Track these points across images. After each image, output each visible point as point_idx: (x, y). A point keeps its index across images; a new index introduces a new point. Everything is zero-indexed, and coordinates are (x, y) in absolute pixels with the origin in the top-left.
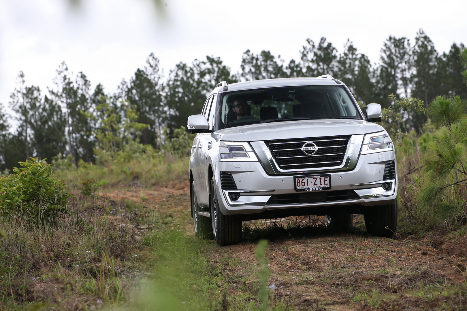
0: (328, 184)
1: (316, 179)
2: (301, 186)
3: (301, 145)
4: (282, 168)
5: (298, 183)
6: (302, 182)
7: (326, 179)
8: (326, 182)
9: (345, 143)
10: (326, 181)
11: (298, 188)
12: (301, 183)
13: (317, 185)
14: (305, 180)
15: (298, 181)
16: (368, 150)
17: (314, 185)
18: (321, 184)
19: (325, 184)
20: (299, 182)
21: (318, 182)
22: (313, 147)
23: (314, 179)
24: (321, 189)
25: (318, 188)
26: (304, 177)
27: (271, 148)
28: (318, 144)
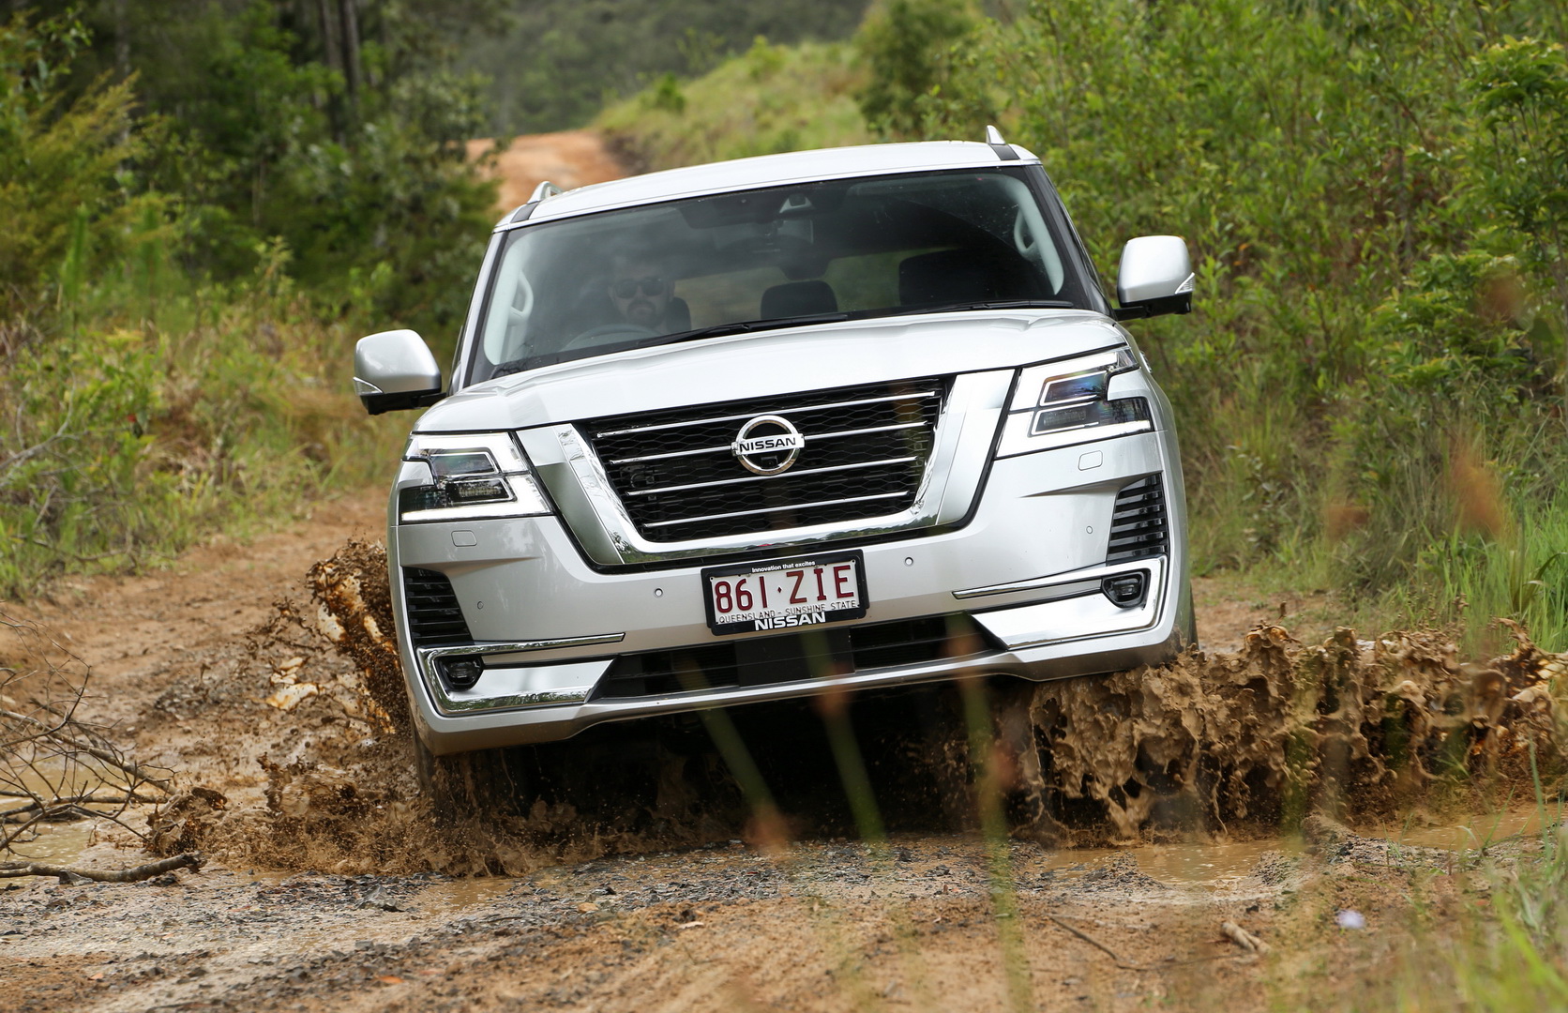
0: (851, 595)
1: (800, 575)
2: (736, 611)
3: (729, 432)
4: (650, 535)
5: (720, 596)
6: (739, 593)
7: (842, 574)
8: (845, 588)
9: (930, 411)
10: (845, 580)
11: (720, 618)
12: (733, 595)
13: (804, 600)
14: (752, 584)
15: (723, 590)
16: (1030, 435)
17: (793, 600)
18: (822, 597)
19: (840, 595)
20: (727, 595)
21: (809, 588)
22: (783, 437)
23: (789, 575)
24: (823, 620)
25: (810, 615)
26: (747, 570)
27: (605, 451)
28: (804, 423)
